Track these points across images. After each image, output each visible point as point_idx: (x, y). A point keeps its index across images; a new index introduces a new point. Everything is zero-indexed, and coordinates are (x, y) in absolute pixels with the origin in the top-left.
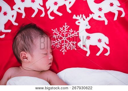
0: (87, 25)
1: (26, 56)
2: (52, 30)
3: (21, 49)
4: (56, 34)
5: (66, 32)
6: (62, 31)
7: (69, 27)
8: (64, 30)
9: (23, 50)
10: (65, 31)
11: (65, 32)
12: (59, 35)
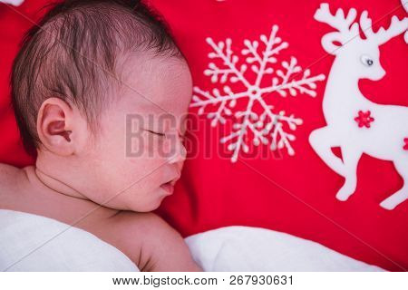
0: (370, 63)
1: (63, 124)
2: (209, 40)
3: (50, 83)
4: (220, 63)
5: (268, 65)
6: (251, 55)
7: (285, 45)
8: (262, 57)
9: (58, 93)
10: (266, 60)
11: (263, 64)
12: (233, 70)
